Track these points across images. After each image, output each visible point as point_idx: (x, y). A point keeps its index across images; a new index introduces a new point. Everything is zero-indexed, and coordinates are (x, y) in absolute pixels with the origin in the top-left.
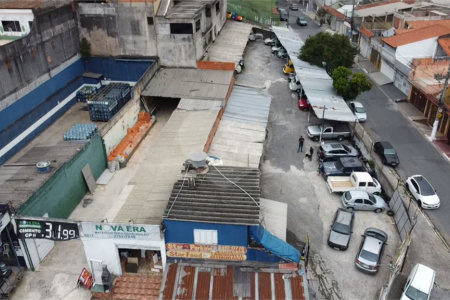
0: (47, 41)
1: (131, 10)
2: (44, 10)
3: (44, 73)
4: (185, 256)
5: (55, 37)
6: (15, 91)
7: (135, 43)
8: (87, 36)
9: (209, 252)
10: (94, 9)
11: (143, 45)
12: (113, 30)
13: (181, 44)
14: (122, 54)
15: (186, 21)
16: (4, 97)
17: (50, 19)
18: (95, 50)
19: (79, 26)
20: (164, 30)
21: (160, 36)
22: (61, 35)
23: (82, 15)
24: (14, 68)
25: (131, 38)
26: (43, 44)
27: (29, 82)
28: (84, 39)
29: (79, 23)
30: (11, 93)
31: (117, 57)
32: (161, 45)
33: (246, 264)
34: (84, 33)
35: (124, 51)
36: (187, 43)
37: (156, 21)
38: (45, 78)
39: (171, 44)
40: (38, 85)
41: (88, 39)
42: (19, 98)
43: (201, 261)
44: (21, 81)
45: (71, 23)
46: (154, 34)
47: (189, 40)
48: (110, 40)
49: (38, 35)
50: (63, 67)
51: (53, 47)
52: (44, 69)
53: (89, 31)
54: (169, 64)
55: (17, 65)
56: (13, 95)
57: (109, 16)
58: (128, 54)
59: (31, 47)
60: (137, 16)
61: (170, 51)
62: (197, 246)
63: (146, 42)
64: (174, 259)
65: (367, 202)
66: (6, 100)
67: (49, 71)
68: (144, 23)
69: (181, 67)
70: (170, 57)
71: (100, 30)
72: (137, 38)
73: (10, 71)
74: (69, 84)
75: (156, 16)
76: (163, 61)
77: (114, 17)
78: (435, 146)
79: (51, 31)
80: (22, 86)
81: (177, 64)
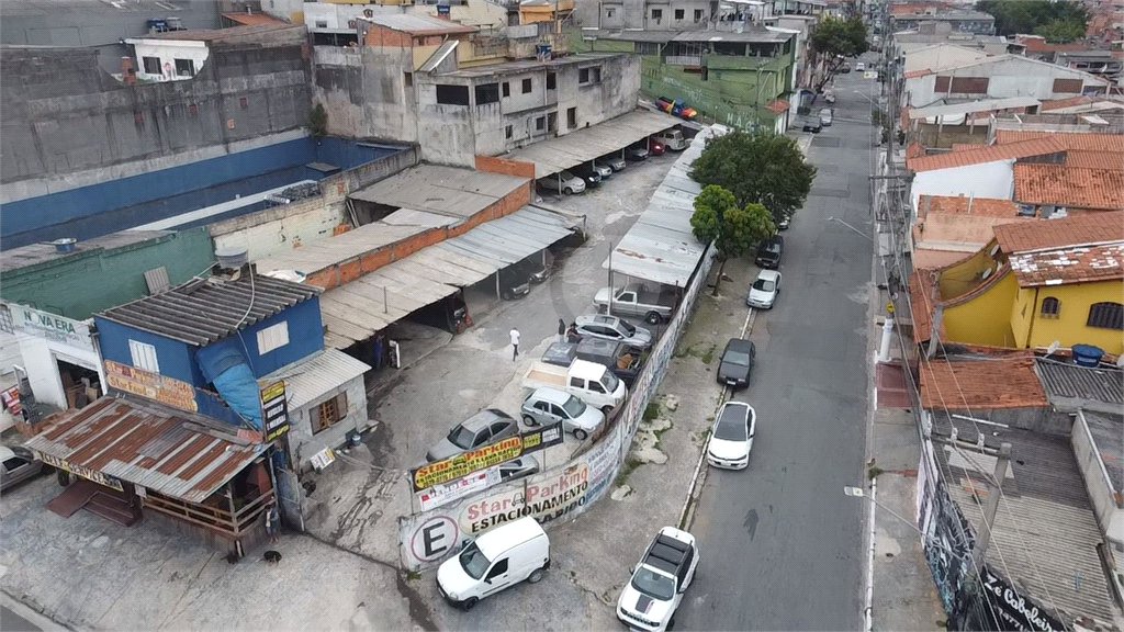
0: (230, 95)
1: (382, 59)
2: (234, 46)
3: (216, 143)
4: (127, 389)
5: (250, 92)
6: (144, 157)
7: (386, 116)
8: (322, 100)
9: (152, 386)
10: (334, 56)
11: (397, 121)
12: (357, 93)
13: (451, 122)
14: (369, 134)
15: (459, 82)
16: (119, 162)
17: (245, 62)
18: (334, 126)
19: (313, 84)
20: (428, 97)
21: (422, 107)
22: (265, 91)
23: (319, 66)
24: (149, 122)
25: (380, 108)
26: (220, 98)
27: (176, 150)
28: (320, 106)
29: (314, 80)
30: (134, 159)
31: (361, 140)
32: (423, 123)
33: (197, 418)
34: (319, 96)
35: (372, 130)
36: (460, 122)
37: (416, 79)
38: (217, 151)
39: (437, 123)
40: (197, 160)
41: (325, 106)
42: (150, 170)
43: (145, 401)
44: (160, 144)
45: (294, 76)
46: (413, 103)
47: (464, 117)
48: (353, 108)
49: (210, 83)
50: (260, 142)
51: (244, 107)
52: (216, 137)
53: (326, 93)
54: (434, 157)
55: (155, 118)
56: (138, 164)
57: (352, 68)
58: (376, 135)
59: (190, 97)
60: (391, 70)
61: (436, 134)
62: (137, 371)
63: (402, 116)
64: (116, 391)
65: (556, 410)
66: (120, 167)
67: (226, 142)
68: (400, 82)
69: (451, 165)
70: (435, 144)
71: (341, 90)
72: (389, 107)
73: (139, 125)
74: (270, 173)
75: (418, 71)
76: (426, 152)
77: (359, 70)
78: (873, 373)
79: (245, 81)
80: (161, 153)
81: (447, 160)
